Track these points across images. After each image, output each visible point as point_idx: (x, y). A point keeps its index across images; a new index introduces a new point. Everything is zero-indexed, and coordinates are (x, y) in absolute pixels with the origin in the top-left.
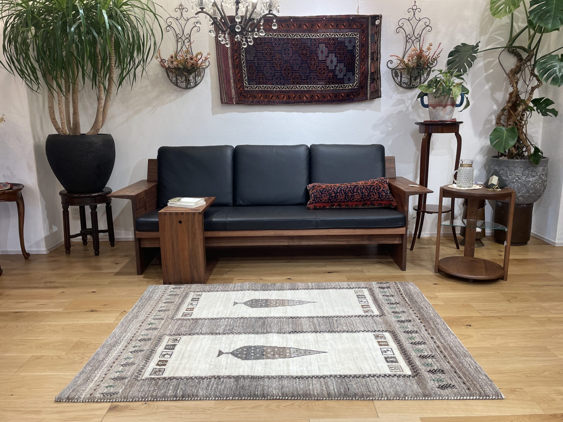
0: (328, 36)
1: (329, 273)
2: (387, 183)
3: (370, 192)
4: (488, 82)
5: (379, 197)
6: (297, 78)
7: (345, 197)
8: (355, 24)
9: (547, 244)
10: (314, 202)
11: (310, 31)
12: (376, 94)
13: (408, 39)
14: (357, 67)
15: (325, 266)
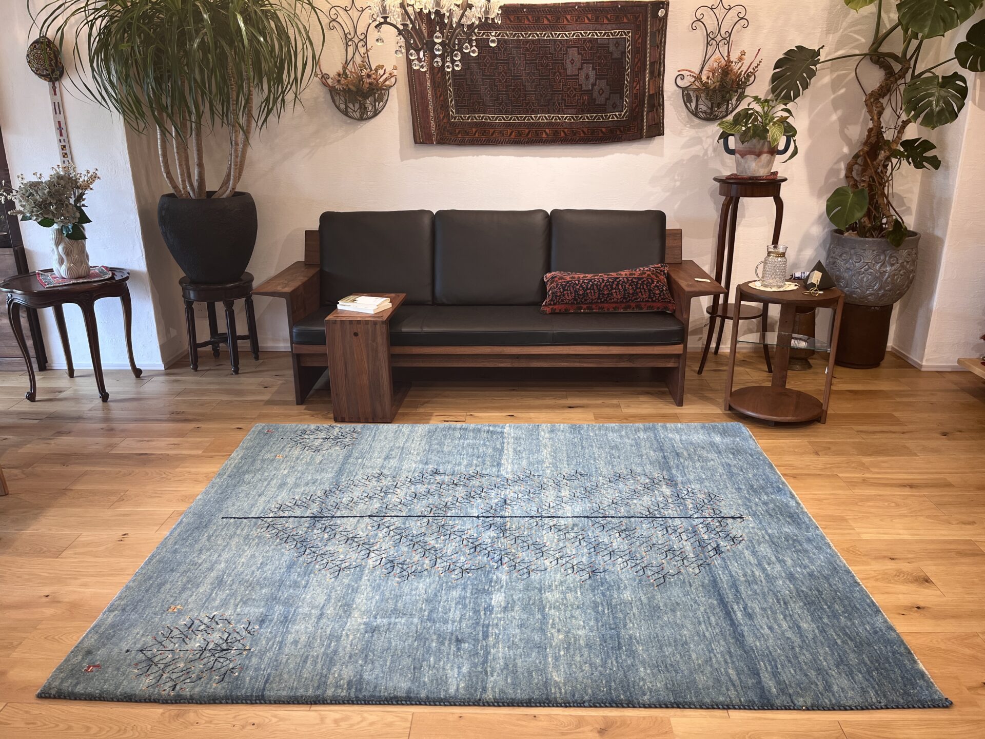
0: (582, 35)
1: (570, 407)
2: (664, 274)
3: (637, 288)
4: (836, 109)
5: (650, 297)
6: (533, 104)
7: (599, 296)
8: (626, 16)
9: (911, 366)
10: (552, 303)
11: (553, 28)
12: (657, 130)
13: (710, 39)
14: (627, 86)
15: (566, 397)
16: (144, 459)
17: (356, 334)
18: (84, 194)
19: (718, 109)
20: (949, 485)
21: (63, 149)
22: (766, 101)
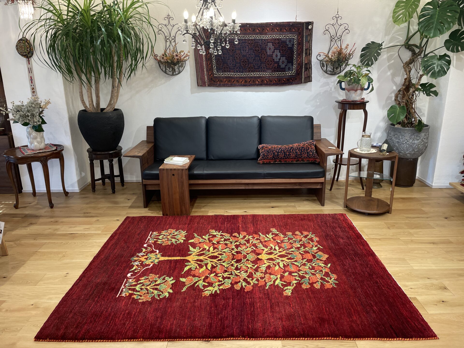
0: (274, 37)
1: (272, 207)
2: (314, 145)
3: (302, 152)
4: (389, 70)
5: (308, 156)
6: (252, 68)
7: (284, 156)
8: (294, 28)
9: (427, 186)
10: (263, 159)
11: (261, 33)
12: (308, 79)
13: (332, 39)
14: (295, 60)
15: (270, 202)
16: (73, 236)
17: (173, 175)
18: (43, 111)
19: (337, 70)
20: (450, 242)
21: (32, 89)
22: (359, 67)
